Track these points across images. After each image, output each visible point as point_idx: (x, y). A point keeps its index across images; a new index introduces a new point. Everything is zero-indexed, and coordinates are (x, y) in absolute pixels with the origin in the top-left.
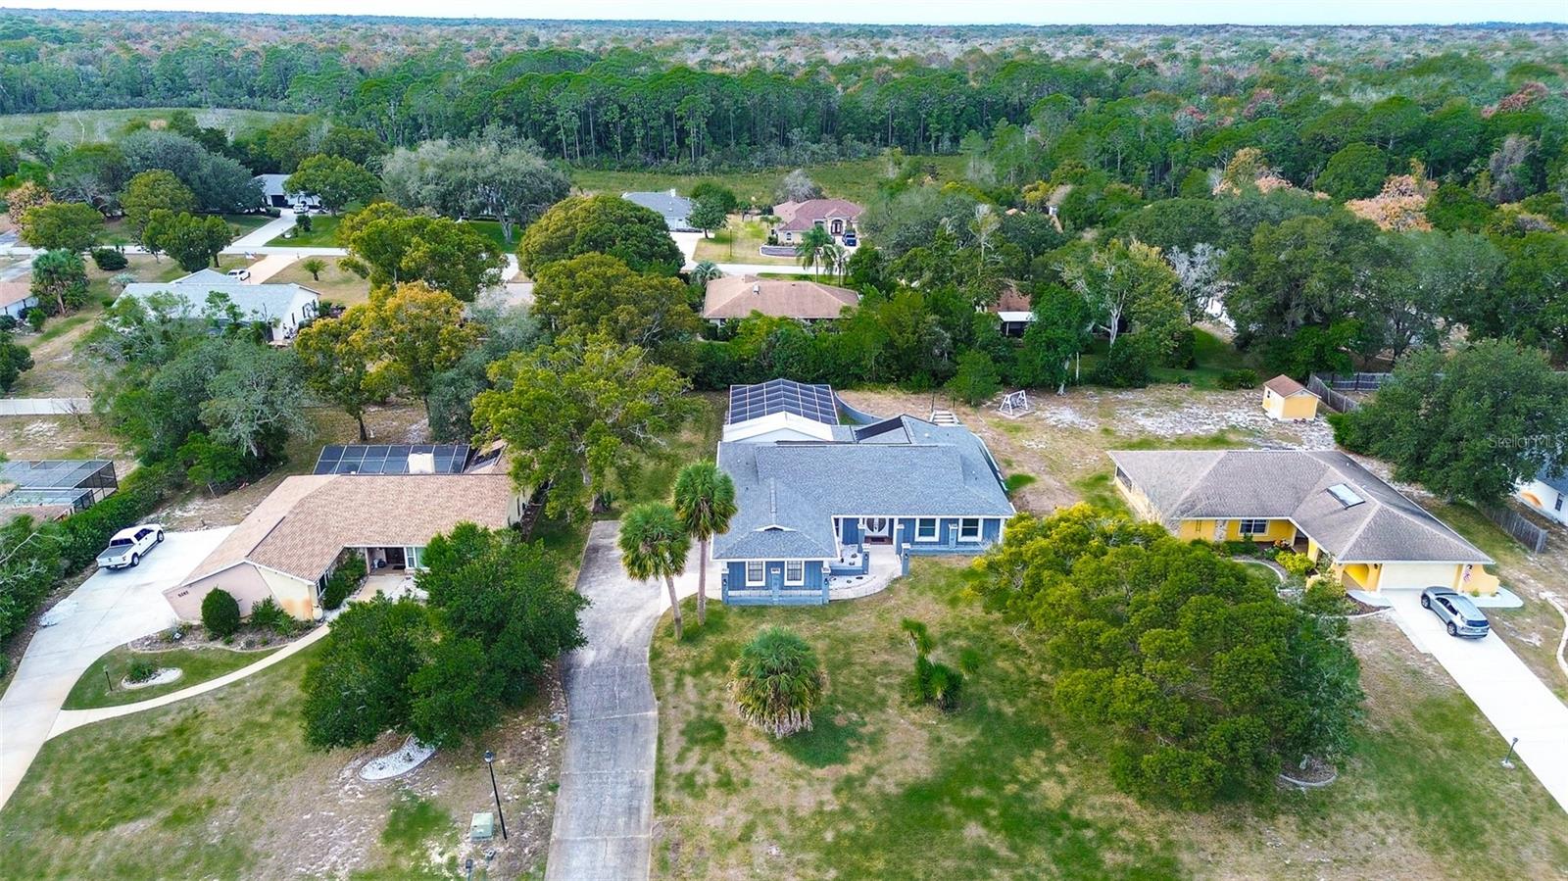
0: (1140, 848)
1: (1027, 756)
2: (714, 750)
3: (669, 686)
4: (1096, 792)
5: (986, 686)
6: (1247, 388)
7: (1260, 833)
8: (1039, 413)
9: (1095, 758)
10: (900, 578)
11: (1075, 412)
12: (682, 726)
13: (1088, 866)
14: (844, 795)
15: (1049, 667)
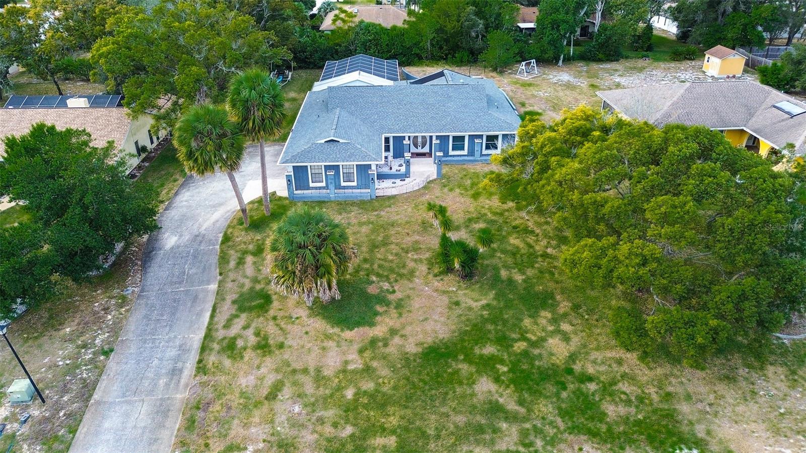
0: (640, 400)
1: (534, 316)
2: (258, 317)
3: (232, 264)
4: (598, 349)
5: (500, 258)
6: (690, 59)
7: (753, 384)
8: (545, 76)
9: (595, 317)
10: (435, 180)
11: (570, 75)
12: (235, 296)
13: (592, 418)
14: (367, 354)
15: (554, 243)
